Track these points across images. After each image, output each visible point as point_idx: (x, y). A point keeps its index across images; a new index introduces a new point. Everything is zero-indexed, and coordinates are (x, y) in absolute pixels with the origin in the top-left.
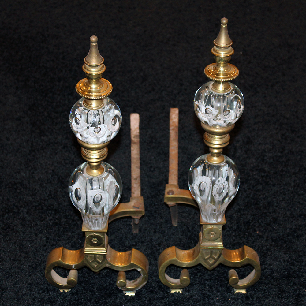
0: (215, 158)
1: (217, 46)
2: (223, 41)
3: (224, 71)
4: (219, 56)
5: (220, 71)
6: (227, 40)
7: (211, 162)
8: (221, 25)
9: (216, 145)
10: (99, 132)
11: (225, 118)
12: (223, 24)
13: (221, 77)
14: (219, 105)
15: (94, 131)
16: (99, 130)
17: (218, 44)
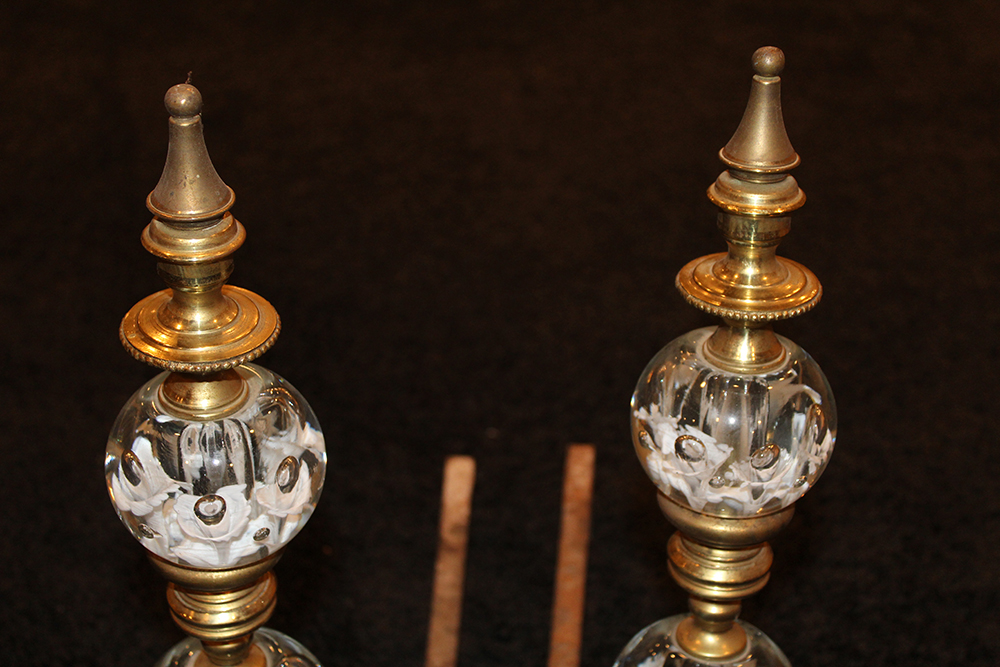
0: (711, 639)
1: (734, 172)
2: (760, 143)
3: (757, 280)
4: (743, 215)
5: (743, 279)
6: (775, 141)
7: (694, 650)
8: (756, 77)
9: (716, 588)
10: (218, 518)
11: (760, 479)
12: (762, 73)
13: (748, 301)
14: (732, 421)
15: (198, 513)
16: (219, 510)
17: (737, 161)
